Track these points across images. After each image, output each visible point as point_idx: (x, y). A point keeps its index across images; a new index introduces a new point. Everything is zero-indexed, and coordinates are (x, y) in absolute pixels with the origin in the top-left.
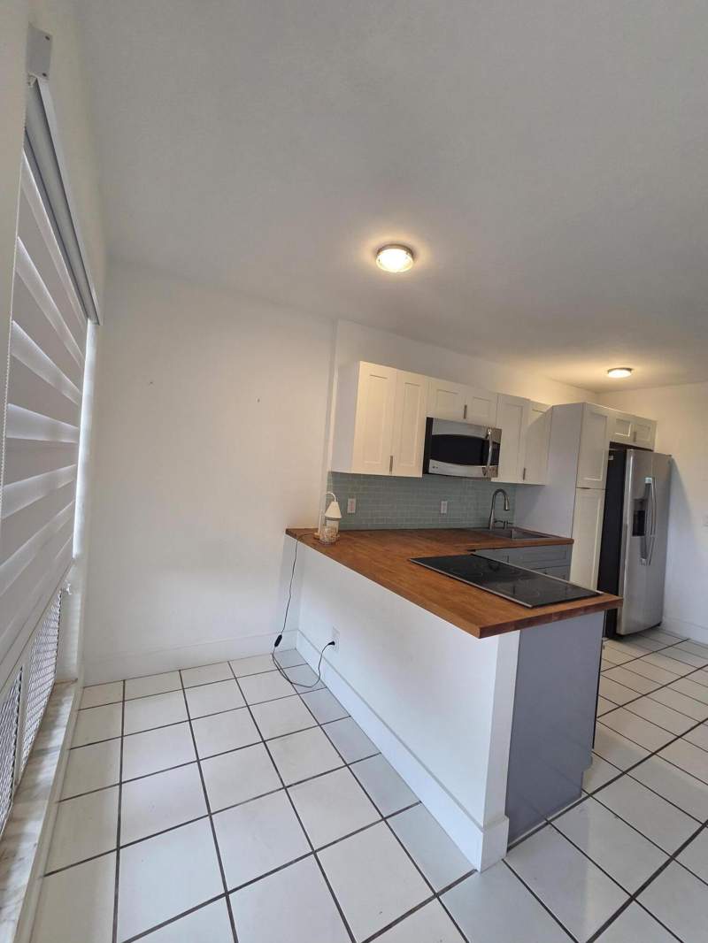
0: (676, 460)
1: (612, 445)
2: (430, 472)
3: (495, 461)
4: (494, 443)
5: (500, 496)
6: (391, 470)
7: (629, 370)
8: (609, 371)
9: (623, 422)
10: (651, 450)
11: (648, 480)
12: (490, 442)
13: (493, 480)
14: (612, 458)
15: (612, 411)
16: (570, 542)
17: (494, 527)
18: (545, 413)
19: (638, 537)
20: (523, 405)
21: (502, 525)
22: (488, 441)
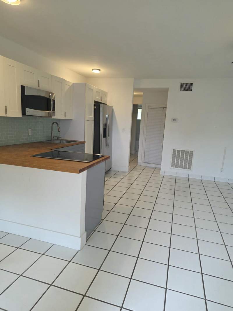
0: (114, 108)
1: (95, 102)
2: (26, 114)
3: (54, 109)
4: (53, 100)
5: (55, 125)
6: (6, 113)
7: (100, 70)
8: (93, 69)
9: (98, 92)
10: (106, 104)
11: (107, 116)
12: (52, 100)
13: (53, 117)
14: (95, 108)
15: (95, 88)
16: (84, 142)
17: (53, 140)
18: (71, 86)
19: (105, 138)
20: (62, 81)
21: (56, 138)
22: (50, 99)
